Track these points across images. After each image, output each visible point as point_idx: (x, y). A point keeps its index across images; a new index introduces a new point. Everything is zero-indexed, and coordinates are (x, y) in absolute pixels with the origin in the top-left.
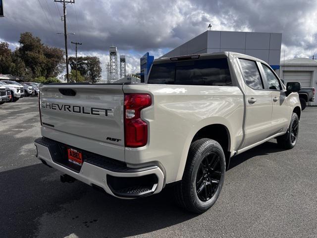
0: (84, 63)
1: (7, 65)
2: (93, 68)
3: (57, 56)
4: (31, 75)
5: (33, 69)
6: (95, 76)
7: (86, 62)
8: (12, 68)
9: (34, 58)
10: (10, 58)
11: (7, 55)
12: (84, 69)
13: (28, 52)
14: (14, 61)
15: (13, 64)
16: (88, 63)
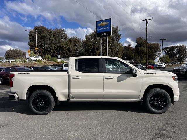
0: (175, 50)
1: (130, 55)
2: (181, 52)
3: (155, 48)
4: (140, 59)
5: (141, 56)
6: (183, 58)
7: (176, 49)
8: (133, 56)
9: (142, 50)
10: (132, 52)
11: (131, 50)
12: (175, 54)
13: (139, 48)
14: (134, 53)
15: (133, 54)
16: (178, 49)
